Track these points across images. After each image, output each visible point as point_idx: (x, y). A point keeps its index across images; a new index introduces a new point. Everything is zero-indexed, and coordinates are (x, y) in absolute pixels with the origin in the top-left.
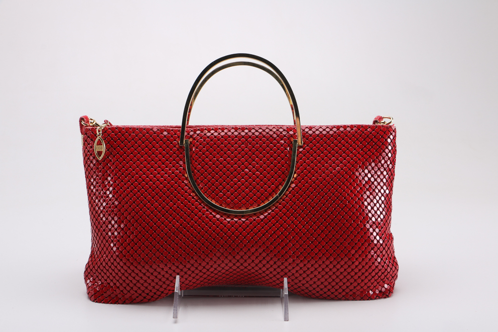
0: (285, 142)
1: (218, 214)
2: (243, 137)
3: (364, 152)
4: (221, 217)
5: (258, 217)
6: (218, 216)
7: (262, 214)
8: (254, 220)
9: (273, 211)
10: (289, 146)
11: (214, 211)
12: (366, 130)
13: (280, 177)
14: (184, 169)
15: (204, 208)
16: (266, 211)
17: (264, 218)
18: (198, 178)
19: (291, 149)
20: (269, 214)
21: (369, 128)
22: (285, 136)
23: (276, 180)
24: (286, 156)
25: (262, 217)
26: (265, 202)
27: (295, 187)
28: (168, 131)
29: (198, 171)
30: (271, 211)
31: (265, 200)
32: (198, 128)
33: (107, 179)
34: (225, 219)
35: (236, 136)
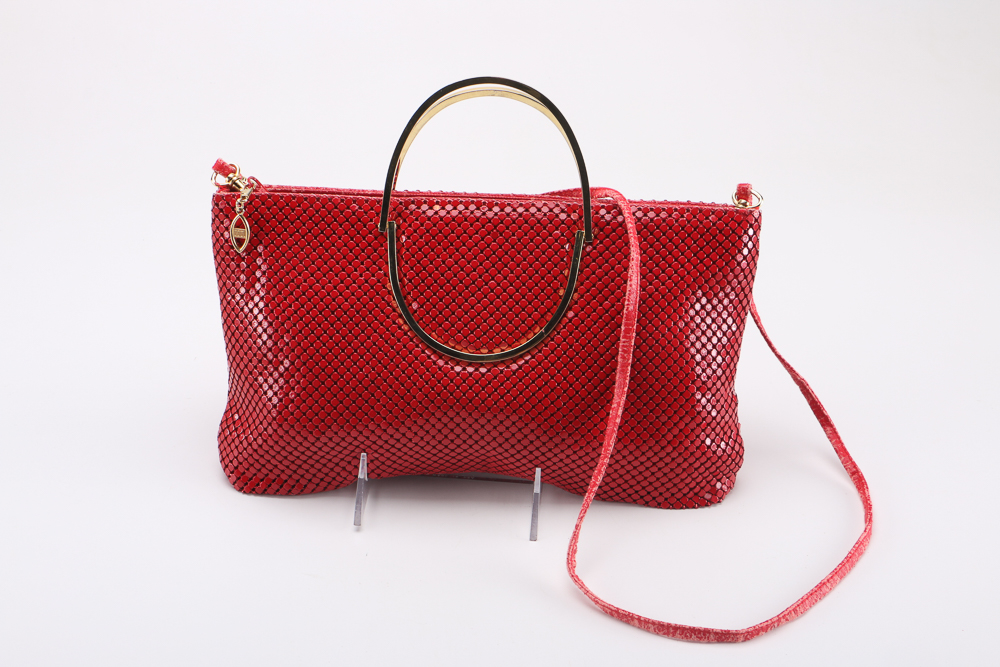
0: (562, 235)
1: (441, 358)
2: (490, 220)
3: (698, 258)
4: (447, 363)
5: (508, 367)
6: (441, 362)
7: (515, 362)
8: (502, 371)
9: (533, 357)
10: (568, 241)
11: (434, 352)
12: (707, 218)
13: (549, 298)
14: (386, 275)
15: (417, 346)
16: (522, 357)
17: (517, 370)
18: (409, 293)
19: (572, 247)
20: (527, 362)
21: (713, 213)
22: (563, 222)
23: (542, 304)
24: (562, 260)
25: (514, 367)
26: (522, 341)
27: (573, 317)
28: (360, 203)
29: (410, 281)
30: (529, 357)
31: (521, 338)
32: (412, 199)
33: (253, 287)
34: (452, 368)
35: (478, 219)
